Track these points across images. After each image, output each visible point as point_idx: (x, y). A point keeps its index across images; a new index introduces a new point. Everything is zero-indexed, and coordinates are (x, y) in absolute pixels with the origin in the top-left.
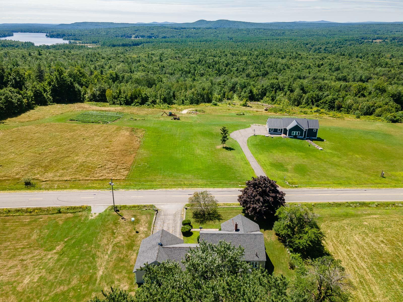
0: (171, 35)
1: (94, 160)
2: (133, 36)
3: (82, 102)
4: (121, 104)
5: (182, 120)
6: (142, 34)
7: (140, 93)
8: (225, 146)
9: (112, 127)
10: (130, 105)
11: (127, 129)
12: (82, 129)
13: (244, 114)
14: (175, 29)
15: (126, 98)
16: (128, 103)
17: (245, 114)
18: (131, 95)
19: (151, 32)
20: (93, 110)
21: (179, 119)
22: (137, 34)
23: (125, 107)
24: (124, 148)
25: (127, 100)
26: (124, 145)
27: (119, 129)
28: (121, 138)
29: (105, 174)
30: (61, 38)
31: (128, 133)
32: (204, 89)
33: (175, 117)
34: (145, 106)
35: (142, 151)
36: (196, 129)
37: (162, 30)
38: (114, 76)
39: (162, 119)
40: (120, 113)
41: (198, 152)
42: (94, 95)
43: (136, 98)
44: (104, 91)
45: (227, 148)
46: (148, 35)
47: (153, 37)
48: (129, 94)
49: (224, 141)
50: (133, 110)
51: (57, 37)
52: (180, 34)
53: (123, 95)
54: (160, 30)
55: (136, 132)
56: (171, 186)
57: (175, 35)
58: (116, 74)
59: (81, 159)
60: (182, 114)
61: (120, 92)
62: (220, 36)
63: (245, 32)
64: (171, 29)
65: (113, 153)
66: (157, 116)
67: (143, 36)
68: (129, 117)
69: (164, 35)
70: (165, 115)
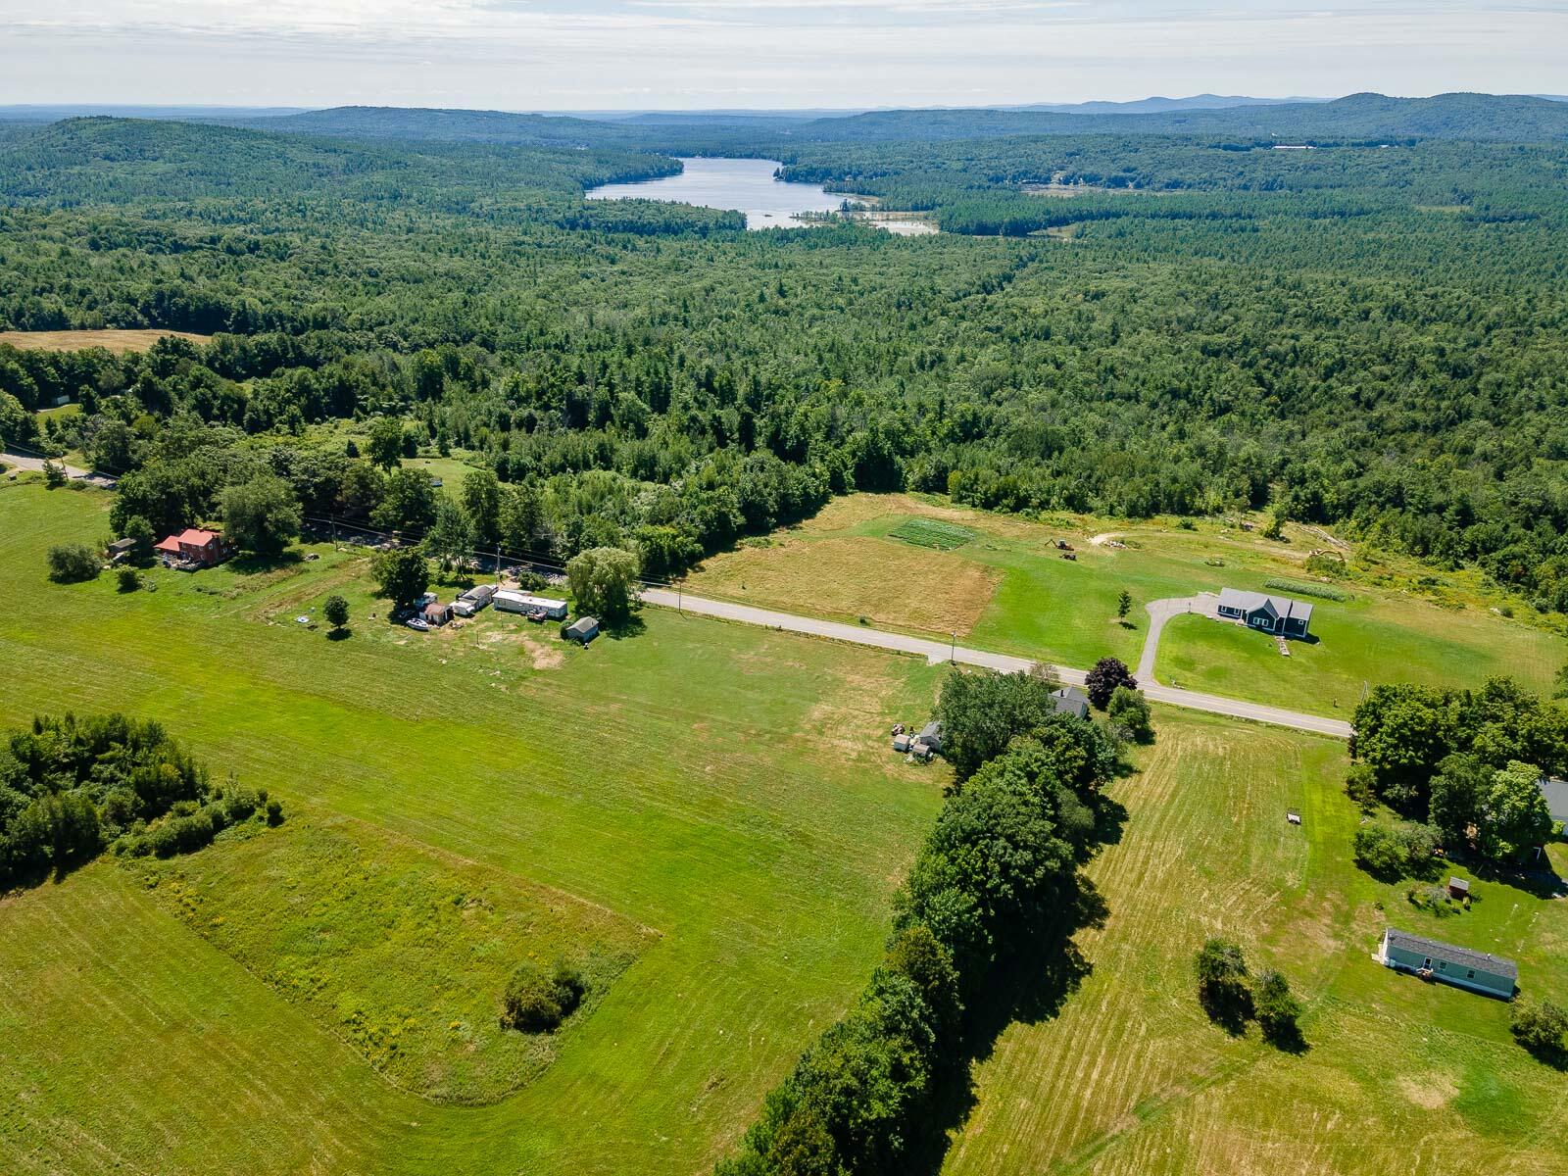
0: (1204, 175)
1: (930, 607)
2: (1057, 176)
3: (902, 490)
4: (974, 506)
5: (1080, 561)
6: (1091, 169)
7: (1016, 487)
8: (1124, 620)
9: (954, 557)
10: (991, 509)
11: (977, 567)
12: (910, 556)
13: (1221, 565)
14: (1225, 148)
15: (985, 493)
16: (988, 504)
17: (1228, 563)
18: (998, 490)
19: (1125, 164)
20: (923, 516)
21: (1074, 559)
22: (1071, 168)
23: (981, 513)
24: (969, 597)
25: (987, 499)
26: (970, 593)
27: (965, 564)
28: (967, 582)
29: (942, 627)
30: (816, 182)
31: (977, 574)
32: (1175, 480)
33: (1068, 553)
34: (1022, 514)
35: (993, 606)
36: (1094, 584)
37: (1172, 151)
38: (970, 418)
39: (1043, 553)
40: (969, 528)
41: (1077, 622)
42: (924, 480)
43: (1006, 496)
44: (945, 470)
45: (1125, 625)
46: (1114, 174)
47: (1132, 180)
48: (993, 489)
49: (1123, 613)
50: (996, 523)
51: (807, 181)
52: (1242, 173)
53: (982, 488)
54: (1164, 153)
55: (990, 574)
56: (1018, 656)
57: (1219, 175)
58: (975, 415)
59: (914, 604)
60: (1089, 546)
61: (977, 479)
62: (1419, 179)
63: (1550, 164)
64: (1211, 151)
65: (953, 602)
66: (1035, 544)
67: (1091, 180)
68: (984, 542)
69: (1175, 174)
70: (1051, 545)
